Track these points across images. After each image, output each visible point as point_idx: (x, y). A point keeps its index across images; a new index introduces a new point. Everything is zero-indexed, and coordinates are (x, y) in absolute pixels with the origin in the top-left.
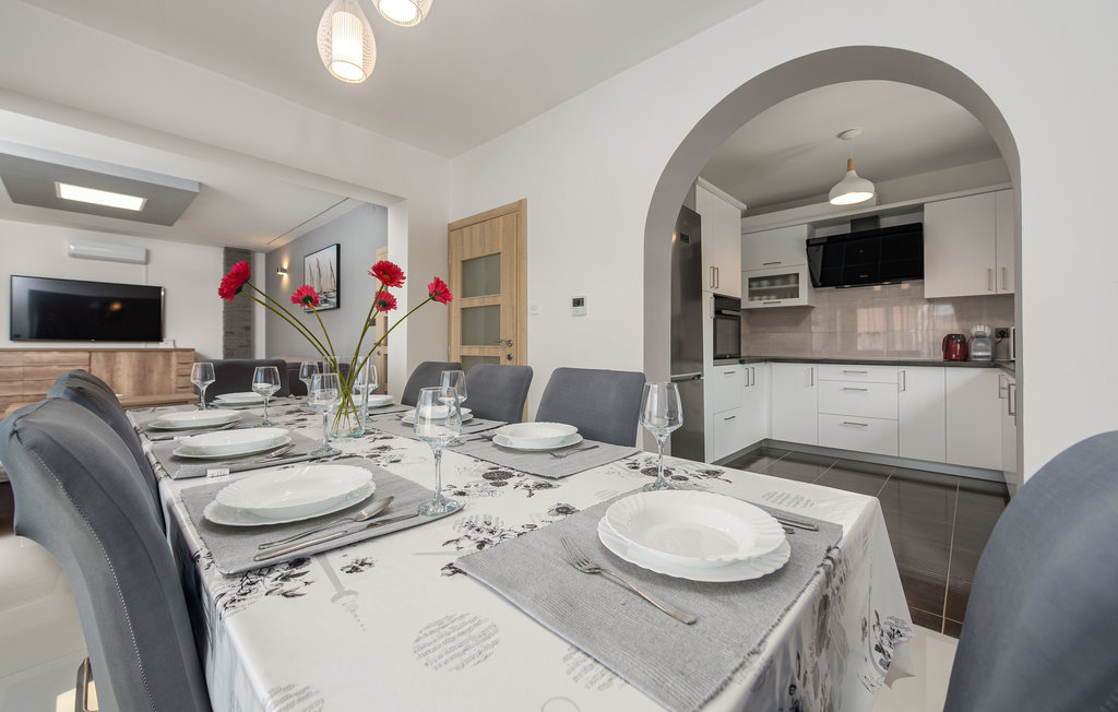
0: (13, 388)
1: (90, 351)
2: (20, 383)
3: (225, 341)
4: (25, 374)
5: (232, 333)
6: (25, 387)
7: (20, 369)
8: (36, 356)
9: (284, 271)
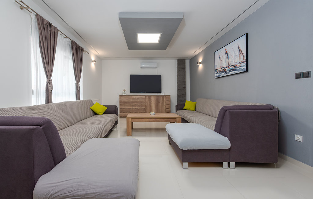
0: (131, 106)
1: (145, 96)
2: (132, 105)
3: (178, 92)
4: (133, 102)
5: (180, 89)
6: (133, 106)
7: (132, 101)
8: (134, 97)
9: (200, 63)
